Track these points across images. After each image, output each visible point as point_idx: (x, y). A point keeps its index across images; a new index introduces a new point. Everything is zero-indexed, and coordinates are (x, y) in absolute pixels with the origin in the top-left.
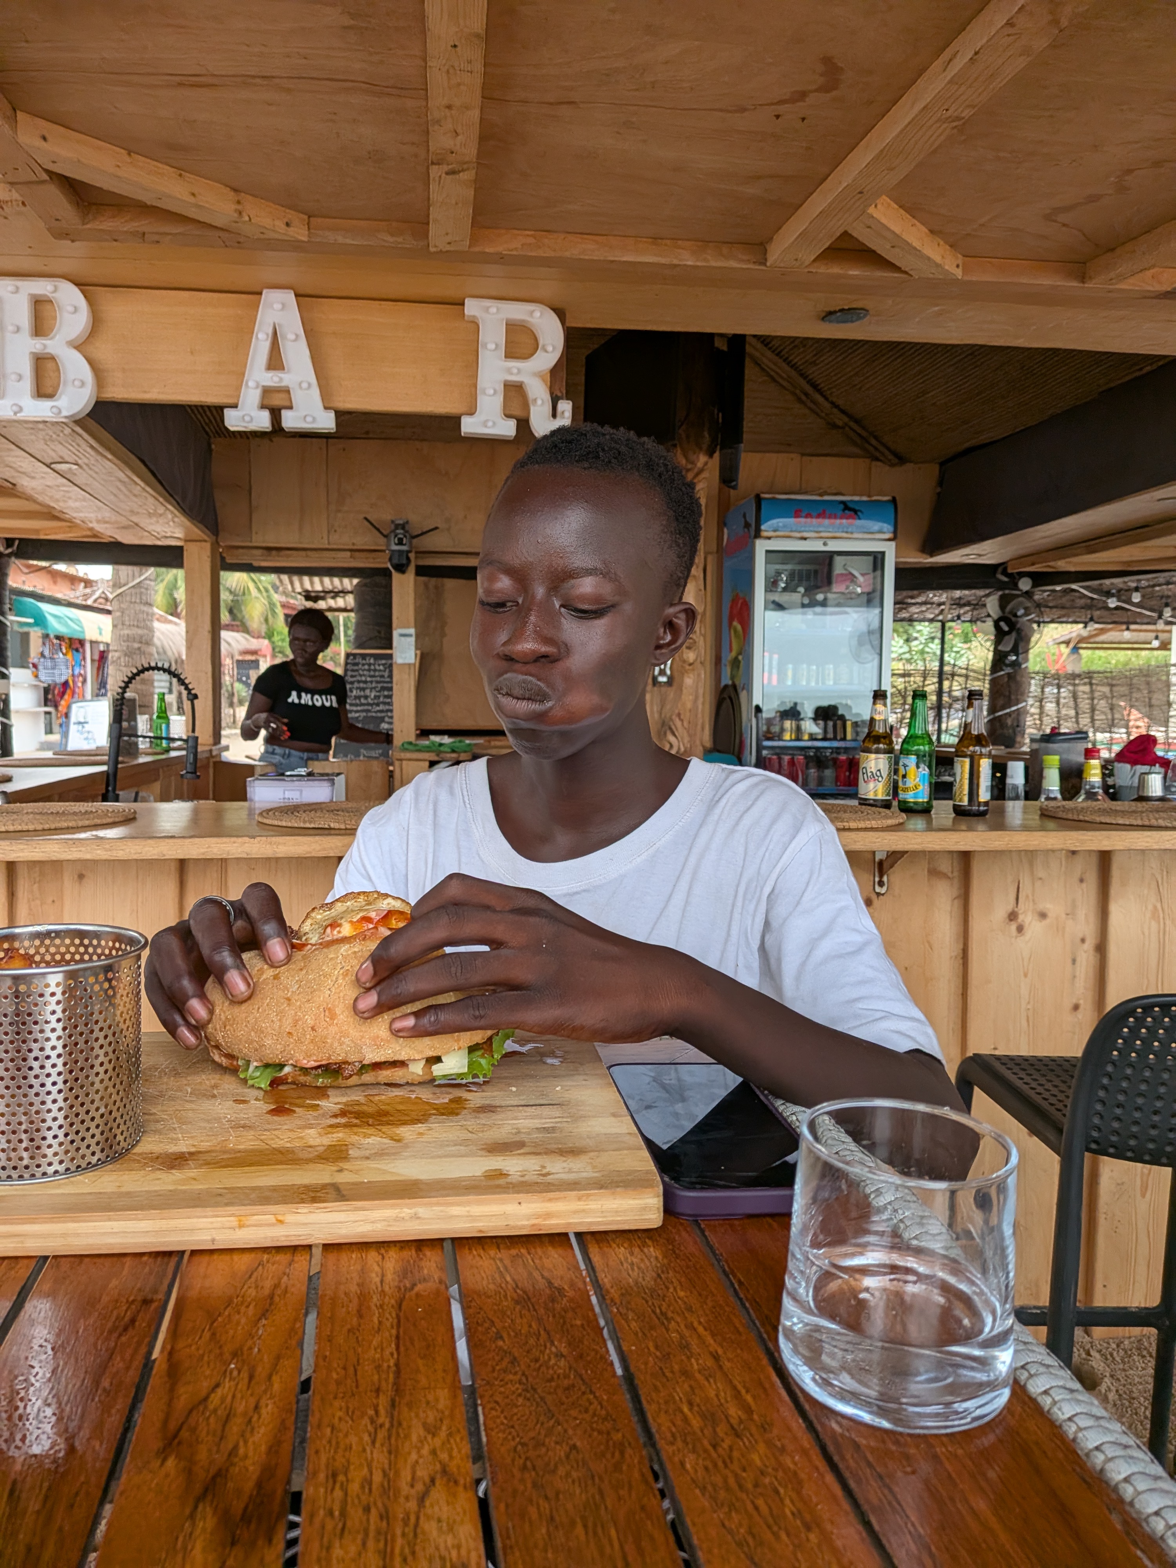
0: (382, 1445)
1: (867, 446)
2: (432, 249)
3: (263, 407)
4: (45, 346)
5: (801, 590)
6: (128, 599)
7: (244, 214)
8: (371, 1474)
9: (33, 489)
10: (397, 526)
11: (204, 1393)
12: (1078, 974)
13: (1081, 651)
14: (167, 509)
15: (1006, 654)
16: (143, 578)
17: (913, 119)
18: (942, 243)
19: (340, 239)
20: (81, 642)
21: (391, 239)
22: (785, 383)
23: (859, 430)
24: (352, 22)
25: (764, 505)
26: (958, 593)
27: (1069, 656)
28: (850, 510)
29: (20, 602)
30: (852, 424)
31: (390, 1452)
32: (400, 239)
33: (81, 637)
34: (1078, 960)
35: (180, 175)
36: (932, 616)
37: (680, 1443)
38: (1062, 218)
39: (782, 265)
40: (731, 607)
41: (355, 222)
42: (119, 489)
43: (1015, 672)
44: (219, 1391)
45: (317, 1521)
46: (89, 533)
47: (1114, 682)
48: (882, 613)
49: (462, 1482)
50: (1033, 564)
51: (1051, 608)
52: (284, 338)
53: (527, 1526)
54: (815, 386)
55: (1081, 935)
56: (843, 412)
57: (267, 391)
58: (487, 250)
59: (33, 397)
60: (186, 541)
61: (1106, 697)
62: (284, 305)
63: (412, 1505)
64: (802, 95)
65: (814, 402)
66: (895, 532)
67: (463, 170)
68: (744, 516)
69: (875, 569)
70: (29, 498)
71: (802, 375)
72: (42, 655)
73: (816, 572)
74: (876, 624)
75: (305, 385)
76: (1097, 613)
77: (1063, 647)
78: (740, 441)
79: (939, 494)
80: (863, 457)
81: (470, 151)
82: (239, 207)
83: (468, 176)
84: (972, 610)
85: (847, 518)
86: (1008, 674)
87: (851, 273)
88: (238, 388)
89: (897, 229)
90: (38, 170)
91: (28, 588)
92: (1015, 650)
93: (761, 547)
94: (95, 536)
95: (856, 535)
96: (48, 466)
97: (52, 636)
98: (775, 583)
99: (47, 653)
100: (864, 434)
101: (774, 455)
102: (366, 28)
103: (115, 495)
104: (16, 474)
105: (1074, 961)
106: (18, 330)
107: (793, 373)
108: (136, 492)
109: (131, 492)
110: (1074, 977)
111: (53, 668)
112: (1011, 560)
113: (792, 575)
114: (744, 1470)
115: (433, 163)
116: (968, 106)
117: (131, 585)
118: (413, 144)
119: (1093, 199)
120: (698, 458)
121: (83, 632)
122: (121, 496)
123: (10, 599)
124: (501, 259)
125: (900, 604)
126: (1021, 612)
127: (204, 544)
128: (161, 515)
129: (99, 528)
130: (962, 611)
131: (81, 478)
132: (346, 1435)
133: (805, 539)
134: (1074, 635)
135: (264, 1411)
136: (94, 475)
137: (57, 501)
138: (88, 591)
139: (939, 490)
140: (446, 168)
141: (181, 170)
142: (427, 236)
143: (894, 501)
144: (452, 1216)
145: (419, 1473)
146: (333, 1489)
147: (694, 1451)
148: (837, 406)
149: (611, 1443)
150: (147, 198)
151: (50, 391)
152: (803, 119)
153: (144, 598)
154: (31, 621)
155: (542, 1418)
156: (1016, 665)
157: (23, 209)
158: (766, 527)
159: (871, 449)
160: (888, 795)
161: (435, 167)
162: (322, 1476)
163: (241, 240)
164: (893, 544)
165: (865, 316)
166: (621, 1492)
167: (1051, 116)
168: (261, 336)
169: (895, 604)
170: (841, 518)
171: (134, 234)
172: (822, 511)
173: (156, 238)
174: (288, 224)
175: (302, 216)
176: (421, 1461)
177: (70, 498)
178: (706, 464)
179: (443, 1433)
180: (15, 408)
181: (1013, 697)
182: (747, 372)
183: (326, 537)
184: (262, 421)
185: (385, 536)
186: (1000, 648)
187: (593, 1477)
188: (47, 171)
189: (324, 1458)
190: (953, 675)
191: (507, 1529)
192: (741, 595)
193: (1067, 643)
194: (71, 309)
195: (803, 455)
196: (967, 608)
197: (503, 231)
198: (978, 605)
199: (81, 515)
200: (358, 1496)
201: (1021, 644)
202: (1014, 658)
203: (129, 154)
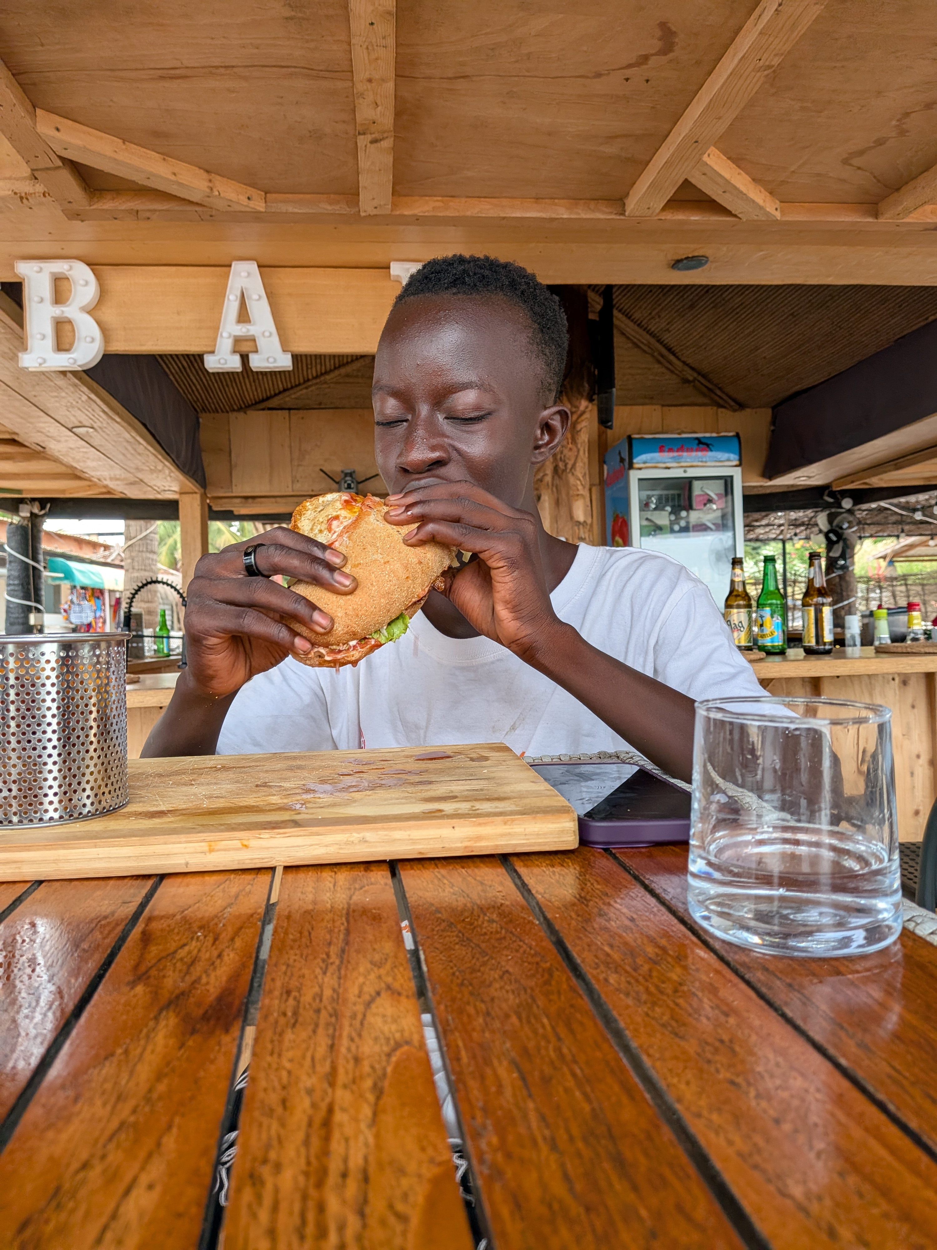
0: (332, 974)
1: (713, 396)
2: (363, 214)
3: (235, 352)
4: (63, 312)
5: (669, 509)
6: (137, 548)
7: (215, 190)
8: (322, 991)
9: (59, 451)
10: (346, 475)
11: (172, 949)
12: (916, 785)
13: (897, 564)
14: (165, 465)
15: (837, 559)
16: (148, 531)
17: (734, 70)
18: (762, 190)
19: (291, 209)
20: (101, 592)
21: (329, 207)
22: (646, 348)
23: (708, 384)
24: (293, 13)
25: (634, 443)
26: (793, 515)
27: (886, 567)
28: (703, 445)
29: (53, 562)
30: (700, 378)
31: (339, 978)
32: (337, 207)
33: (101, 587)
34: (916, 773)
35: (164, 159)
36: (774, 536)
37: (602, 967)
38: (856, 162)
39: (637, 214)
40: (614, 526)
41: (301, 196)
42: (127, 449)
43: (845, 573)
44: (187, 948)
45: (271, 1019)
46: (104, 490)
47: (925, 582)
48: (734, 535)
49: (405, 993)
50: (852, 482)
51: (869, 524)
52: (250, 298)
53: (465, 1019)
54: (669, 350)
55: (916, 753)
56: (693, 369)
57: (238, 341)
58: (406, 213)
59: (54, 351)
60: (181, 493)
61: (920, 595)
62: (249, 274)
63: (360, 1008)
64: (645, 59)
65: (670, 362)
66: (740, 460)
67: (383, 139)
68: (620, 453)
69: (726, 494)
70: (56, 460)
71: (658, 341)
72: (72, 602)
73: (679, 495)
74: (730, 542)
75: (267, 334)
76: (906, 528)
77: (881, 560)
78: (612, 385)
79: (773, 431)
80: (712, 405)
81: (387, 120)
82: (210, 185)
83: (387, 144)
84: (806, 529)
85: (702, 450)
86: (840, 576)
87: (692, 218)
88: (215, 340)
89: (727, 176)
90: (54, 157)
91: (59, 550)
92: (843, 556)
93: (634, 476)
94: (109, 493)
95: (709, 464)
96: (70, 430)
97: (78, 588)
98: (647, 505)
99: (75, 600)
100: (710, 386)
101: (641, 407)
102: (304, 19)
103: (124, 455)
104: (46, 439)
105: (912, 774)
106: (42, 300)
107: (652, 341)
108: (141, 452)
109: (135, 450)
110: (914, 787)
111: (81, 612)
112: (835, 480)
113: (660, 498)
114: (663, 982)
115: (359, 134)
116: (776, 55)
117: (139, 537)
118: (344, 122)
119: (880, 142)
120: (580, 403)
121: (103, 583)
122: (129, 456)
123: (45, 559)
124: (418, 220)
125: (749, 526)
126: (846, 525)
127: (195, 495)
128: (160, 471)
129: (112, 485)
130: (798, 531)
131: (97, 440)
132: (300, 969)
133: (668, 468)
134: (889, 551)
135: (226, 958)
136: (106, 437)
137: (78, 461)
138: (107, 553)
139: (772, 428)
140: (369, 137)
141: (166, 155)
142: (357, 203)
143: (738, 436)
144: (395, 840)
145: (366, 989)
146: (286, 1000)
147: (616, 972)
148: (688, 365)
149: (540, 970)
150: (139, 179)
151: (67, 347)
152: (647, 81)
153: (149, 547)
154: (61, 575)
155: (477, 956)
156: (844, 567)
157: (44, 199)
158: (638, 461)
159: (717, 398)
160: (749, 642)
161: (362, 137)
162: (277, 993)
163: (214, 213)
164: (739, 469)
165: (707, 262)
166: (551, 997)
167: (843, 67)
168: (232, 297)
169: (745, 526)
170: (697, 450)
171: (130, 211)
172: (681, 446)
173: (148, 214)
174: (249, 198)
175: (259, 192)
176: (367, 983)
177: (88, 458)
178: (587, 407)
179: (388, 966)
180: (40, 361)
181: (844, 593)
182: (615, 340)
183: (290, 486)
184: (234, 364)
185: (337, 483)
186: (831, 554)
187: (525, 990)
188: (60, 157)
189: (278, 984)
190: (795, 582)
191: (447, 1021)
192: (620, 515)
193: (884, 557)
194: (82, 282)
195: (663, 406)
196: (803, 528)
197: (417, 198)
198: (810, 524)
199: (98, 473)
200: (310, 1004)
201: (847, 552)
202: (842, 562)
203: (124, 143)
